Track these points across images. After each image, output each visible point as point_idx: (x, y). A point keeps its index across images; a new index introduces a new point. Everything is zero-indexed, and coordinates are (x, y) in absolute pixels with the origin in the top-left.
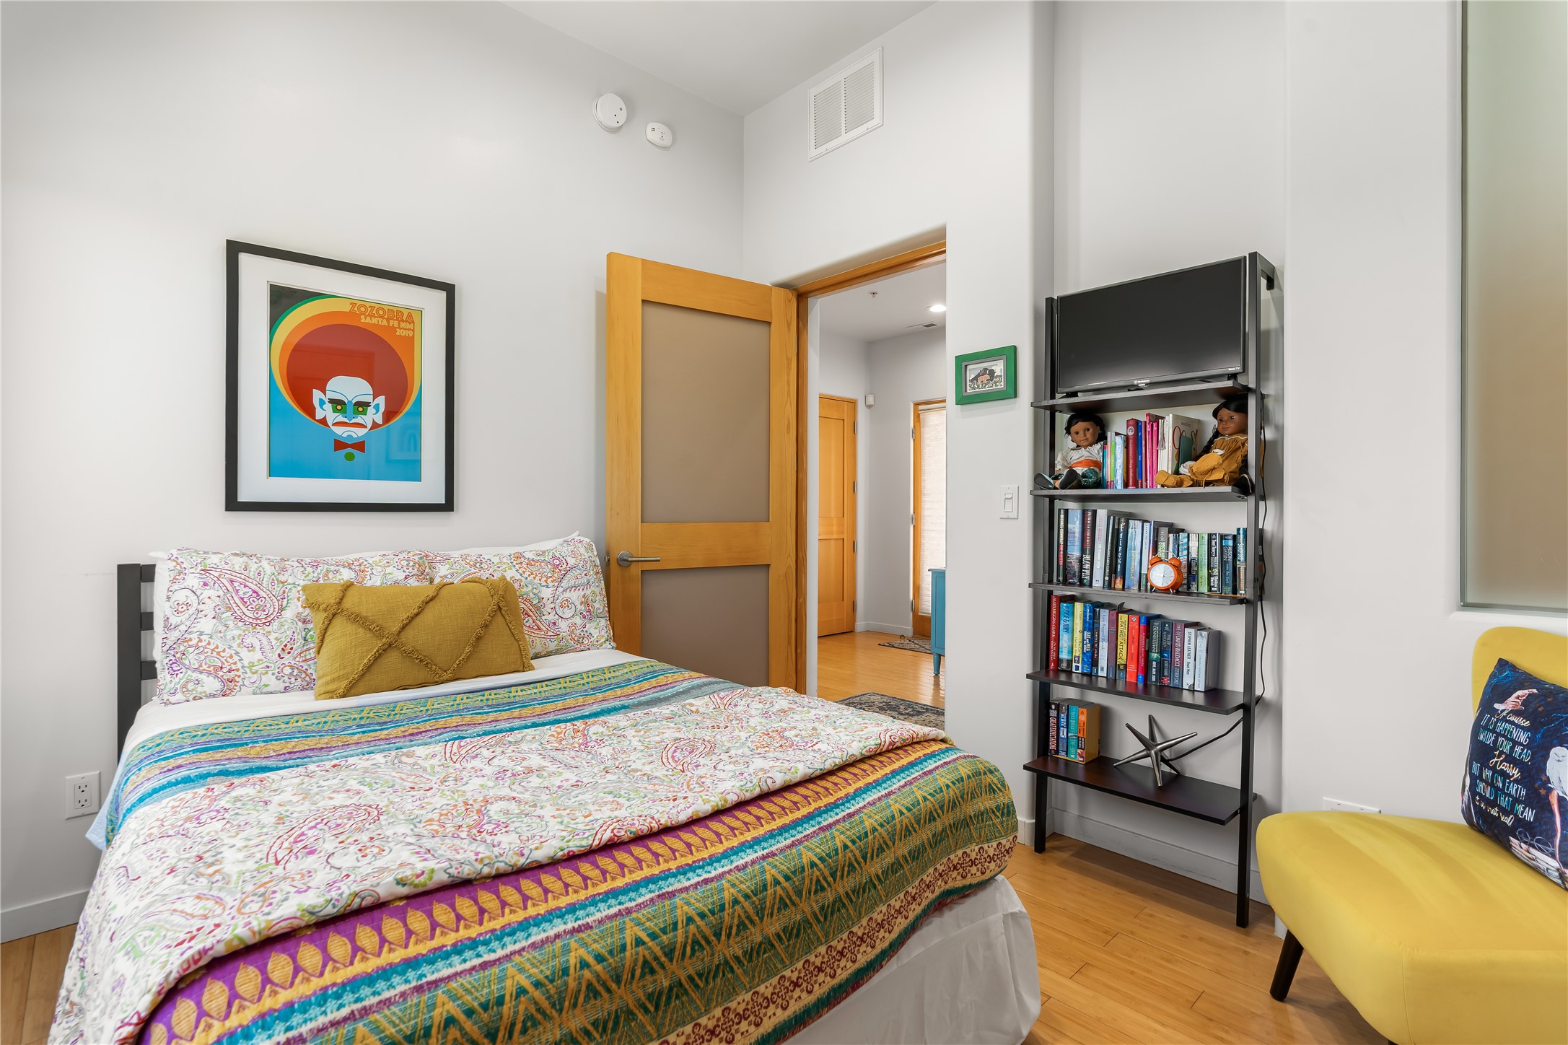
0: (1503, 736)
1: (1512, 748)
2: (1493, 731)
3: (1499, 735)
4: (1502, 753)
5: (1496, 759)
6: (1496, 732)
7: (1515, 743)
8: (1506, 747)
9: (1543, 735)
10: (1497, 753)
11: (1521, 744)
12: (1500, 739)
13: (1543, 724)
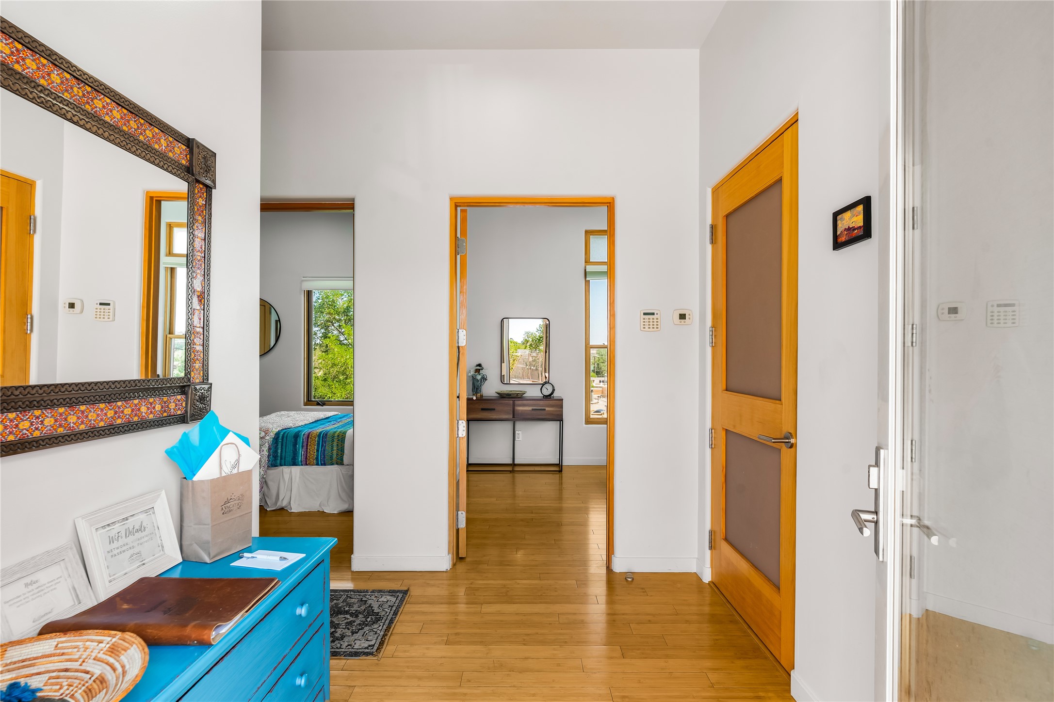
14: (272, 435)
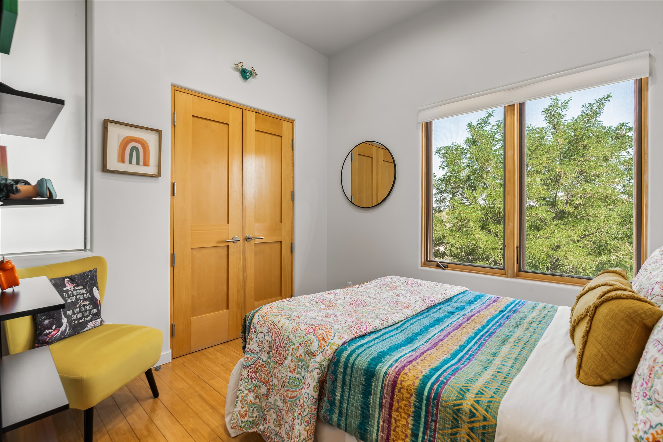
0: (78, 295)
1: (83, 296)
2: (73, 296)
3: (76, 296)
4: (81, 300)
5: (79, 303)
6: (75, 296)
7: (83, 294)
8: (82, 297)
9: (89, 287)
10: (79, 301)
11: (85, 293)
12: (78, 297)
13: (86, 285)
14: (329, 351)
